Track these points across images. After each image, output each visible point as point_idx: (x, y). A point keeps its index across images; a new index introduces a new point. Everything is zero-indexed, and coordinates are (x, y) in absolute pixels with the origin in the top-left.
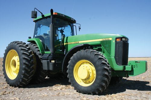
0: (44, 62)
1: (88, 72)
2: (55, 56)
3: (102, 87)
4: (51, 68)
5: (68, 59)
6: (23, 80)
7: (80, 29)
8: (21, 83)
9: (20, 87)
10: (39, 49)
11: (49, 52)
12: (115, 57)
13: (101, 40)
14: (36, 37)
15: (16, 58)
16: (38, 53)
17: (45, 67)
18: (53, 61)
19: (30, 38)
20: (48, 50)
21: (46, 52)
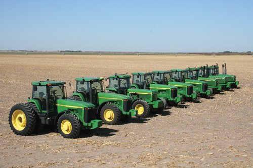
0: (42, 119)
1: (68, 127)
2: (50, 115)
3: (75, 135)
4: (47, 123)
5: (58, 118)
6: (29, 131)
7: (70, 85)
8: (27, 133)
9: (26, 135)
10: (38, 109)
11: (45, 112)
12: (84, 118)
13: (77, 107)
14: (35, 99)
15: (22, 116)
16: (37, 111)
17: (43, 122)
18: (49, 118)
19: (29, 98)
20: (45, 110)
21: (43, 111)
